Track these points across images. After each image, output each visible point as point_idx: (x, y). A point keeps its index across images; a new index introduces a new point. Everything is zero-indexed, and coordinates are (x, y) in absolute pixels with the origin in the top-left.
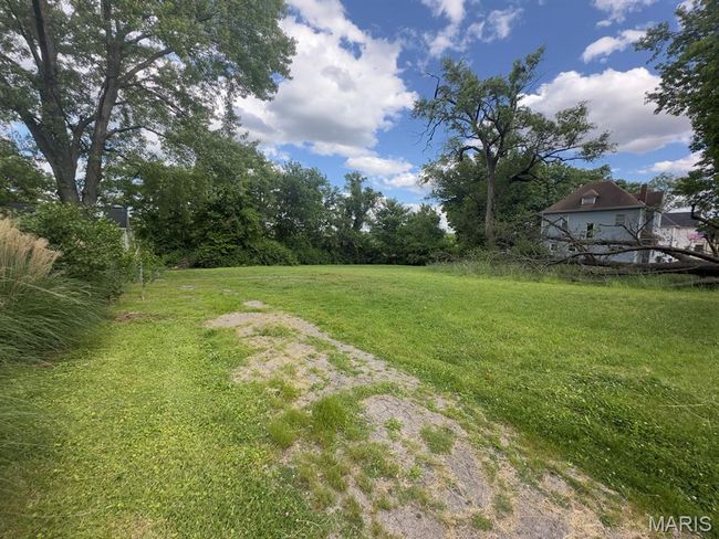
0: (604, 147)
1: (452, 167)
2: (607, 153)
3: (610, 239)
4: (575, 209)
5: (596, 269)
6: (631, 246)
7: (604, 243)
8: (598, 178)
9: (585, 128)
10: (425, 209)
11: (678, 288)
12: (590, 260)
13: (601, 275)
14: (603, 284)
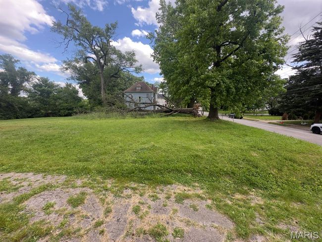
0: (141, 69)
1: (82, 65)
2: (142, 72)
3: (144, 102)
4: (134, 91)
5: (142, 113)
6: (151, 104)
7: (143, 104)
8: (141, 80)
9: (135, 61)
10: (69, 85)
11: (161, 117)
12: (140, 110)
13: (143, 115)
14: (144, 118)
